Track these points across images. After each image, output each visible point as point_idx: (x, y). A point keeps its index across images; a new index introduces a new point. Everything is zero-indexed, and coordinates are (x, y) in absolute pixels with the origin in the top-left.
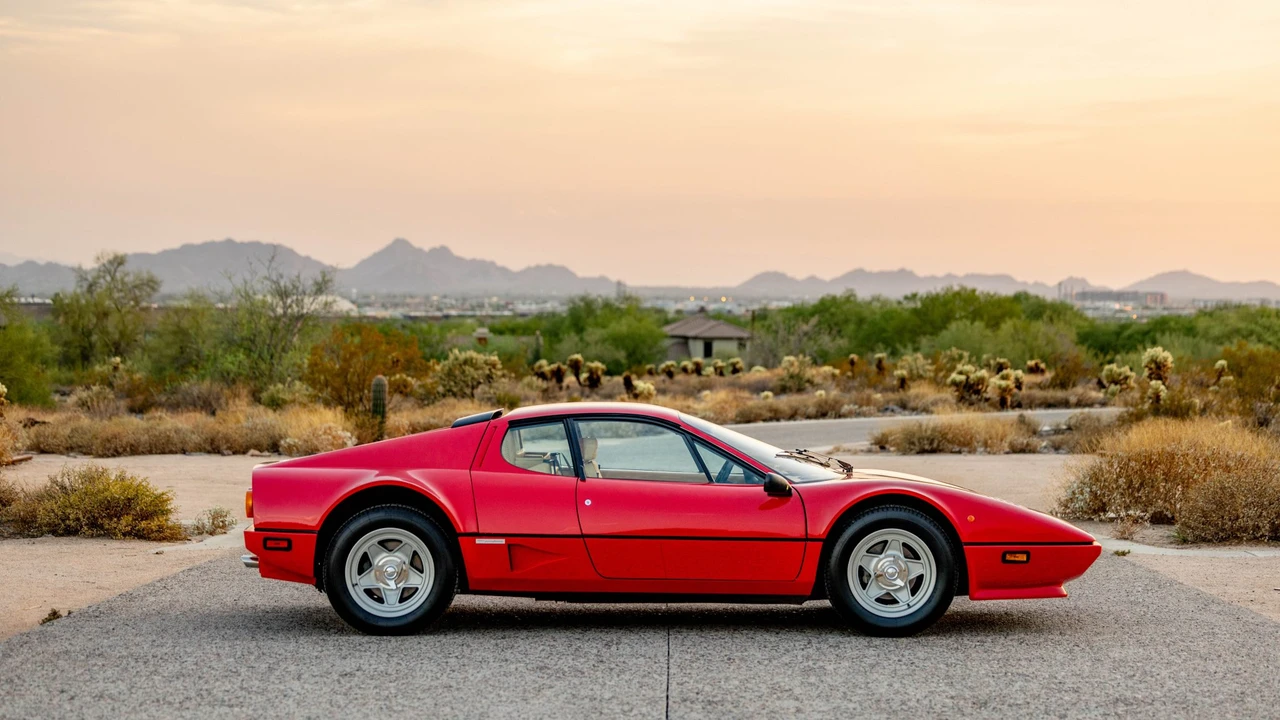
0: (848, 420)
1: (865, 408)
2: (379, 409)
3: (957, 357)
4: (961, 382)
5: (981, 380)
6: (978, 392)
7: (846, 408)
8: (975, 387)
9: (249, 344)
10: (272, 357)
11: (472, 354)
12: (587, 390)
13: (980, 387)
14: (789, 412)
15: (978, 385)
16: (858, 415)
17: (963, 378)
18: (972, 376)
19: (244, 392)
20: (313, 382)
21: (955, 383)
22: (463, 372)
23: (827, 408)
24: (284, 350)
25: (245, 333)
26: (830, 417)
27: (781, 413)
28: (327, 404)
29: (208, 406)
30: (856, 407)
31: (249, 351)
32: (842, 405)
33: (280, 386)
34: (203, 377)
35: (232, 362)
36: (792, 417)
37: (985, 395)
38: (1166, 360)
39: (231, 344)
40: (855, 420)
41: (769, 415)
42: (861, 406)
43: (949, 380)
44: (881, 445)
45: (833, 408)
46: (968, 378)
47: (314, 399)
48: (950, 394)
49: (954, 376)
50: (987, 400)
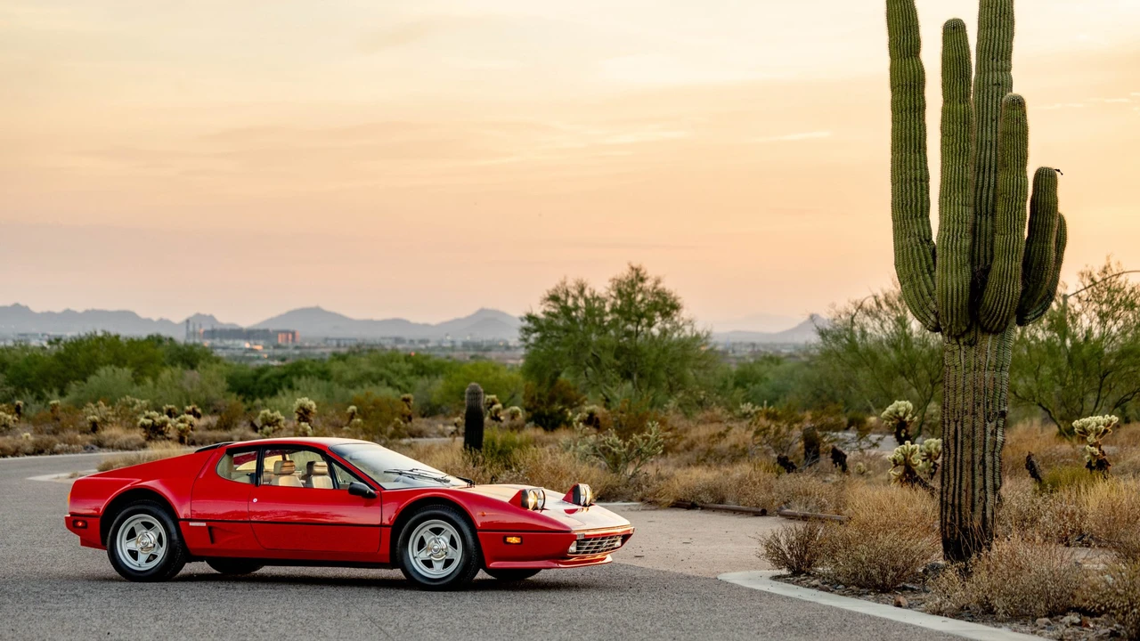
0: (61, 456)
1: (73, 446)
3: (130, 403)
4: (148, 425)
5: (164, 423)
6: (162, 433)
7: (58, 446)
8: (160, 429)
13: (164, 429)
14: (13, 450)
15: (162, 427)
16: (67, 452)
17: (150, 421)
18: (157, 420)
21: (143, 426)
23: (42, 446)
26: (46, 454)
27: (6, 451)
30: (67, 445)
32: (54, 445)
36: (15, 454)
37: (167, 435)
38: (311, 407)
40: (66, 456)
42: (70, 444)
43: (139, 424)
45: (47, 446)
46: (154, 421)
48: (139, 435)
49: (142, 420)
50: (169, 439)
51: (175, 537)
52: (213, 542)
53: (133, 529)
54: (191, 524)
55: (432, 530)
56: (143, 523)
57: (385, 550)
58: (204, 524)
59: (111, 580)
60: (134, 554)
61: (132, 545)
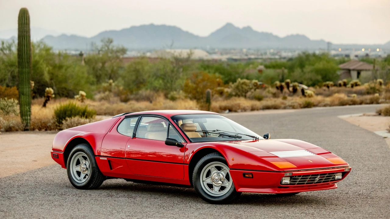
1: (388, 100)
2: (208, 101)
9: (163, 77)
10: (172, 81)
11: (245, 80)
12: (292, 94)
19: (162, 95)
20: (186, 91)
22: (242, 87)
23: (374, 100)
24: (176, 79)
25: (162, 73)
27: (357, 102)
28: (191, 99)
29: (149, 99)
30: (385, 100)
31: (163, 79)
33: (175, 92)
34: (147, 89)
35: (158, 83)
36: (360, 104)
39: (157, 77)
41: (351, 103)
44: (379, 113)
45: (376, 101)
47: (186, 97)
51: (94, 165)
52: (111, 169)
53: (78, 159)
54: (101, 158)
55: (216, 167)
56: (83, 156)
57: (187, 178)
58: (106, 159)
59: (69, 187)
60: (79, 173)
61: (78, 169)
